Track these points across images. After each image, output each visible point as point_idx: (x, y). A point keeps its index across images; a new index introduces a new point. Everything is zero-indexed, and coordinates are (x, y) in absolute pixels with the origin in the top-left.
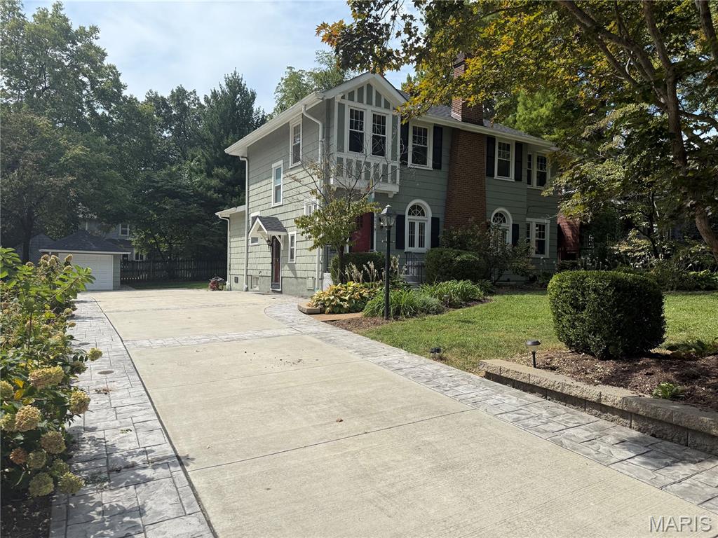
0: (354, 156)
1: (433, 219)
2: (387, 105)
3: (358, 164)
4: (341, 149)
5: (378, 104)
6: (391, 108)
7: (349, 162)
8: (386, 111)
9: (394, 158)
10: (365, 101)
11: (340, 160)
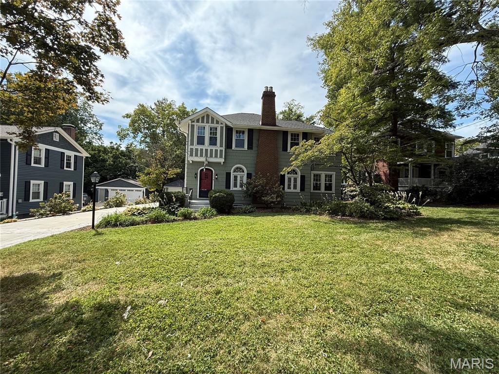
0: (200, 147)
1: (248, 174)
2: (217, 122)
3: (202, 150)
4: (192, 144)
5: (212, 122)
6: (220, 123)
7: (197, 150)
8: (217, 125)
9: (221, 146)
10: (205, 122)
11: (192, 149)
